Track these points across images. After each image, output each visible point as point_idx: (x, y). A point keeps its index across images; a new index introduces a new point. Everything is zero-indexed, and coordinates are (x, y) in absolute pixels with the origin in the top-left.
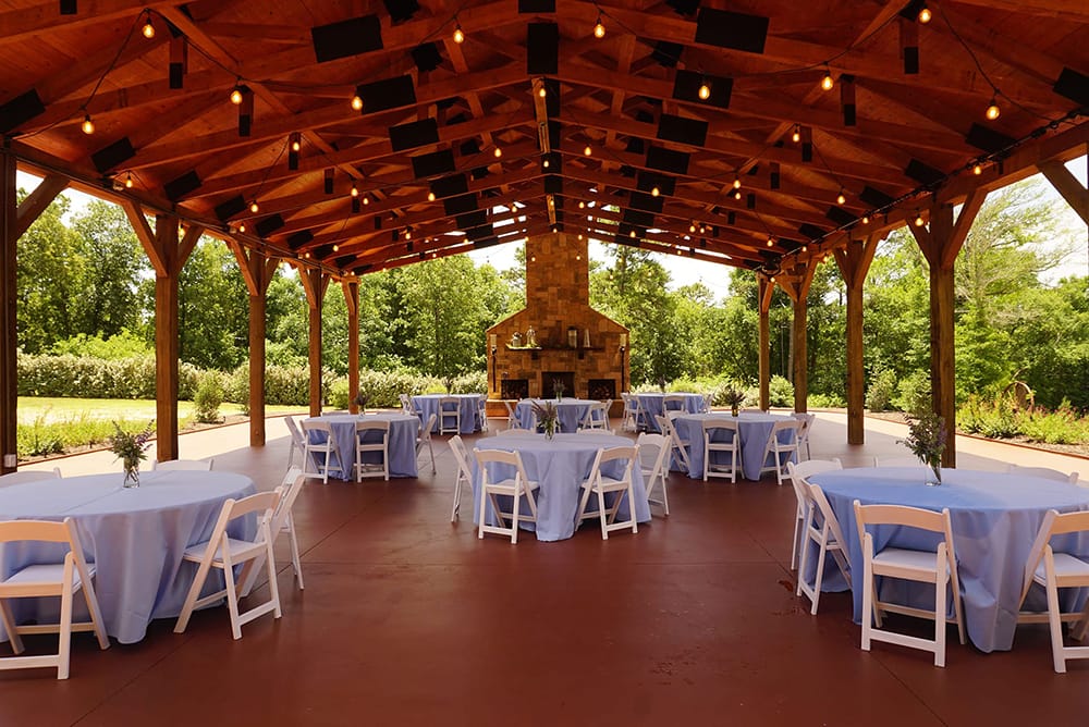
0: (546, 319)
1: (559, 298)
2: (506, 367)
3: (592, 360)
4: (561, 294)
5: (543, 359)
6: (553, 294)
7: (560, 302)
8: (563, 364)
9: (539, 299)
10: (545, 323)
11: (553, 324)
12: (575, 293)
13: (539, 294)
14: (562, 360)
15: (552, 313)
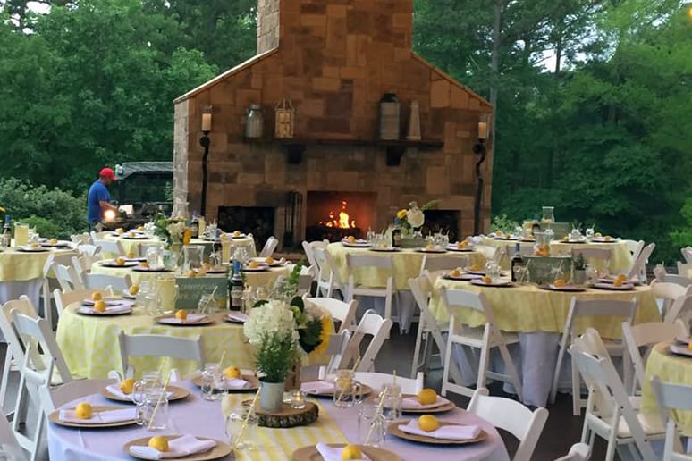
0: (319, 74)
1: (350, 31)
2: (230, 179)
3: (414, 168)
4: (356, 22)
5: (311, 162)
6: (339, 21)
7: (351, 38)
8: (356, 174)
9: (306, 31)
10: (321, 84)
11: (335, 86)
12: (383, 21)
13: (309, 20)
14: (351, 166)
15: (333, 62)
